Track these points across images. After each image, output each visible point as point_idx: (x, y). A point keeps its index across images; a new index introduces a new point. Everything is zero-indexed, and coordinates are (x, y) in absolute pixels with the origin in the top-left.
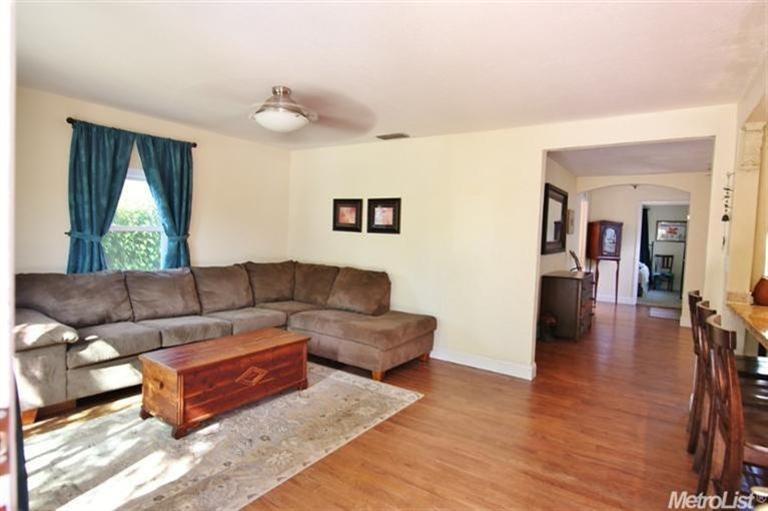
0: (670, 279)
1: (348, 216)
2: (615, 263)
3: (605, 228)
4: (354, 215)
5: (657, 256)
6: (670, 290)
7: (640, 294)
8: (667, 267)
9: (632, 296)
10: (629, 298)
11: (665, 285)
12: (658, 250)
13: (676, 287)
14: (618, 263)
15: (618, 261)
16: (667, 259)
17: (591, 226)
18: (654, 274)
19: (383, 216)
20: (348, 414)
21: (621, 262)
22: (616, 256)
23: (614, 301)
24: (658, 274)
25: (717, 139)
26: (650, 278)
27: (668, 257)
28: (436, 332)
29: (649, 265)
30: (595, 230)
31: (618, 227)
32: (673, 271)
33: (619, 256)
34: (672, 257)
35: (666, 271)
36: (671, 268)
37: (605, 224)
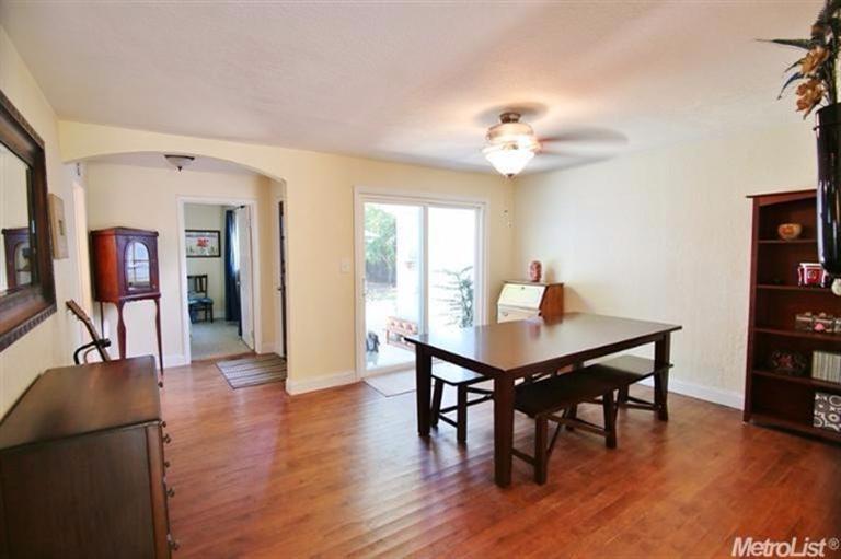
0: (208, 306)
2: (151, 302)
3: (128, 241)
8: (202, 291)
9: (183, 353)
10: (179, 357)
14: (158, 304)
15: (156, 298)
16: (200, 280)
21: (161, 300)
22: (151, 291)
24: (193, 302)
27: (201, 277)
31: (150, 239)
32: (209, 295)
33: (158, 289)
34: (206, 276)
35: (201, 296)
36: (206, 292)
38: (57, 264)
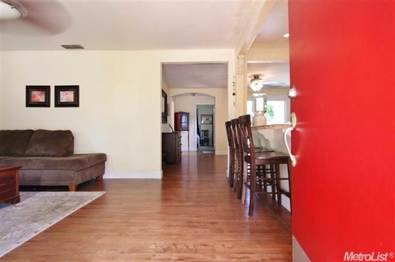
0: (207, 140)
1: (39, 97)
2: (187, 131)
3: (182, 116)
4: (44, 96)
5: (202, 131)
6: (208, 145)
7: (197, 147)
8: (206, 135)
9: (195, 147)
10: (193, 148)
11: (206, 144)
12: (202, 128)
13: (211, 144)
15: (188, 130)
16: (206, 132)
17: (176, 114)
18: (201, 139)
19: (67, 96)
20: (58, 207)
21: (190, 131)
22: (187, 128)
23: (188, 150)
24: (203, 138)
25: (229, 62)
26: (200, 140)
28: (106, 163)
29: (199, 135)
30: (178, 116)
31: (187, 115)
33: (189, 128)
34: (208, 131)
35: (206, 137)
36: (208, 136)
37: (182, 113)
38: (168, 117)
